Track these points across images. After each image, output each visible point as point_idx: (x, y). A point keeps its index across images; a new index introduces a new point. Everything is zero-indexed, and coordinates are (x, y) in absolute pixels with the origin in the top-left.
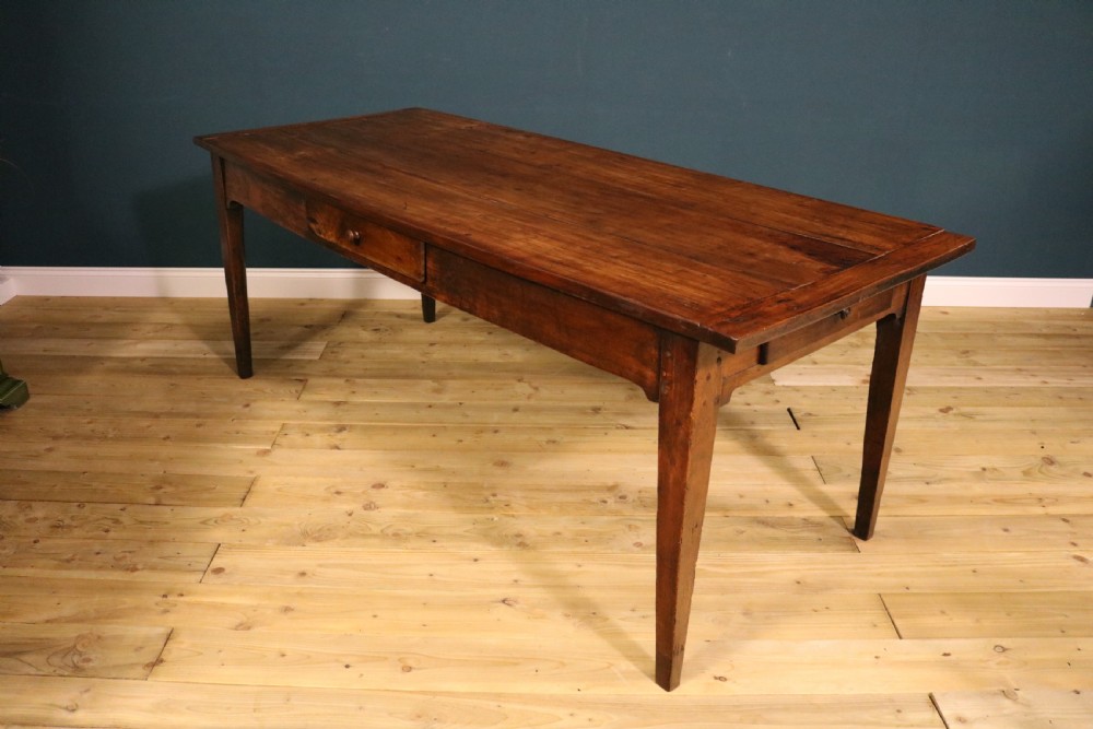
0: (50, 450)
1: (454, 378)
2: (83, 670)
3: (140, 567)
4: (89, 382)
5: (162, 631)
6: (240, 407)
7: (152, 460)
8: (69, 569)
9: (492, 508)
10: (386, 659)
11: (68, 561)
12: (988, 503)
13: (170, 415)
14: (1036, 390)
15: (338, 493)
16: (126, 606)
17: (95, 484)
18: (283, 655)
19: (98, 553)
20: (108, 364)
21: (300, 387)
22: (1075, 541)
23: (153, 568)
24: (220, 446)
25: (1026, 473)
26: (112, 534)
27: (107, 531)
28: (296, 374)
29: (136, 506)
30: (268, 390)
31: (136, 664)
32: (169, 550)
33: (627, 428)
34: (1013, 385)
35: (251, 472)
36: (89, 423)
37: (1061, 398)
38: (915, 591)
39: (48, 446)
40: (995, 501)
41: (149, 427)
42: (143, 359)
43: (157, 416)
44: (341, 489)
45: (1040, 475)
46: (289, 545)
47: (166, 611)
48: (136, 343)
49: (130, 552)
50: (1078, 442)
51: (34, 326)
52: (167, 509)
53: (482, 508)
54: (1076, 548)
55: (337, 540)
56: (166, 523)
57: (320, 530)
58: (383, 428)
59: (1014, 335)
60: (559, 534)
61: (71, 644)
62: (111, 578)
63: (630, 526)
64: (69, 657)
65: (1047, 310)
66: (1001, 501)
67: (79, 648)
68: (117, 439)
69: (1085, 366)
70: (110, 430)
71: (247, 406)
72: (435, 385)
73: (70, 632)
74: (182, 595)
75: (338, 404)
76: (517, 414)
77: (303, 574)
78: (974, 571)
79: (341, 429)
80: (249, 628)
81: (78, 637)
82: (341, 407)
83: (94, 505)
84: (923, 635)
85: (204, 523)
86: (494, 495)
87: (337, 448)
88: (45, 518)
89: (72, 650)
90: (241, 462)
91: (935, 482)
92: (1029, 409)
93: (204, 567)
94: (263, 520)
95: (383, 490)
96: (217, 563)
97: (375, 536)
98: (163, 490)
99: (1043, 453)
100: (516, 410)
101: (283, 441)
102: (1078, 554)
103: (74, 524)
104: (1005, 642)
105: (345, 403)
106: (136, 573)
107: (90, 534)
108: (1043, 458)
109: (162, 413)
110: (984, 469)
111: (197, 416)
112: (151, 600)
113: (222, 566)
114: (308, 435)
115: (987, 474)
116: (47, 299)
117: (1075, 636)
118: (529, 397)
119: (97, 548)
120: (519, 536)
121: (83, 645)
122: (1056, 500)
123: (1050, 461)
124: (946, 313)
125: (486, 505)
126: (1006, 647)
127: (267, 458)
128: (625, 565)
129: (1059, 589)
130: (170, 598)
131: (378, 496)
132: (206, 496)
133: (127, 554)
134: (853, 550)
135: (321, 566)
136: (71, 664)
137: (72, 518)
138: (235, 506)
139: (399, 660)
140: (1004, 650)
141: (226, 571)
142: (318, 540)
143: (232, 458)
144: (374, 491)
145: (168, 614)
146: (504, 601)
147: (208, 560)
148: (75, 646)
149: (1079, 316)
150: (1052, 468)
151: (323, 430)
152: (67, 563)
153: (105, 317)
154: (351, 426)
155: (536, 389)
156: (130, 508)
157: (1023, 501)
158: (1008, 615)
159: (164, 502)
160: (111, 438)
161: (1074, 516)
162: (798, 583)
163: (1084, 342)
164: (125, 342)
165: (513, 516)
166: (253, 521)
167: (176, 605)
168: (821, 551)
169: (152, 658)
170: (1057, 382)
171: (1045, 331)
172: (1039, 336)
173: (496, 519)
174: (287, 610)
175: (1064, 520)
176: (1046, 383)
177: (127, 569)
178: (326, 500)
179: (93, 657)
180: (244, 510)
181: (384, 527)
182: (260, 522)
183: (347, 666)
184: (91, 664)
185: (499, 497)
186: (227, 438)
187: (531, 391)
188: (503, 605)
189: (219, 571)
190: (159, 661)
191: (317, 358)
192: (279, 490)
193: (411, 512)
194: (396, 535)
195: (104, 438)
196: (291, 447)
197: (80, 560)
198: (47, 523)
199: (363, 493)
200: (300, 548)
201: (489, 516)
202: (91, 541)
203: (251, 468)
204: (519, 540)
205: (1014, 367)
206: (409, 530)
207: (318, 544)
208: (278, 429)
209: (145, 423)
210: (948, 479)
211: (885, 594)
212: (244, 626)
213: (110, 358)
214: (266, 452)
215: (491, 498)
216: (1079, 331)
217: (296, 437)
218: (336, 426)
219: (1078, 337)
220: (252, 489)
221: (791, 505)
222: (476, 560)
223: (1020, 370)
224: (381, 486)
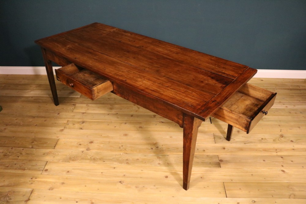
0: (5, 129)
1: (116, 104)
2: (9, 202)
3: (26, 169)
4: (17, 105)
5: (30, 190)
6: (57, 114)
7: (32, 133)
8: (7, 169)
9: (121, 150)
10: (87, 200)
11: (7, 167)
12: (261, 151)
13: (38, 117)
14: (284, 110)
15: (80, 145)
16: (22, 182)
17: (16, 141)
18: (61, 198)
19: (15, 164)
20: (23, 99)
21: (73, 107)
22: (283, 165)
23: (29, 169)
24: (50, 128)
25: (274, 140)
26: (20, 158)
27: (18, 157)
28: (73, 103)
29: (26, 149)
30: (65, 108)
31: (22, 201)
32: (34, 163)
33: (162, 122)
34: (277, 108)
35: (58, 137)
36: (16, 120)
37: (290, 113)
38: (234, 181)
39: (5, 128)
40: (263, 150)
41: (32, 121)
42: (32, 97)
43: (34, 117)
44: (81, 143)
45: (279, 141)
46: (65, 162)
47: (32, 183)
48: (31, 91)
49: (24, 164)
50: (292, 129)
51: (4, 85)
52: (34, 150)
53: (118, 150)
54: (282, 167)
55: (78, 161)
56: (34, 154)
57: (74, 157)
58: (95, 122)
59: (281, 89)
60: (138, 159)
61: (6, 194)
62: (18, 172)
63: (158, 157)
64: (6, 198)
65: (293, 79)
66: (265, 150)
67: (9, 195)
68: (23, 125)
69: (300, 101)
70: (21, 122)
71: (59, 114)
72: (111, 106)
73: (7, 189)
74: (36, 178)
75: (83, 113)
76: (132, 117)
77: (68, 172)
78: (252, 175)
79: (83, 122)
80: (53, 189)
81: (9, 191)
82: (84, 114)
83: (15, 148)
84: (233, 197)
85: (44, 154)
86: (122, 146)
87: (82, 129)
88: (2, 152)
89: (7, 196)
90: (55, 133)
91: (247, 143)
92: (280, 117)
93: (42, 169)
94: (59, 154)
95: (92, 144)
96: (46, 168)
97: (88, 159)
98: (34, 143)
99: (280, 133)
100: (132, 116)
101: (67, 126)
102: (283, 169)
103: (10, 154)
104: (255, 199)
105: (85, 113)
106: (25, 171)
107: (14, 158)
108: (280, 135)
109: (36, 117)
110: (262, 139)
111: (45, 117)
112: (28, 180)
113: (47, 169)
114: (74, 124)
115: (263, 140)
116: (7, 75)
117: (276, 198)
118: (136, 111)
119: (15, 162)
120: (127, 160)
121: (10, 194)
122: (281, 150)
123: (282, 136)
124: (262, 80)
125: (119, 149)
126: (255, 201)
127: (63, 132)
128: (155, 171)
129: (275, 182)
130: (34, 179)
131: (91, 146)
132: (45, 145)
133: (23, 165)
134: (219, 167)
135: (73, 169)
136: (6, 200)
137: (10, 152)
138: (52, 149)
139: (91, 200)
140: (255, 202)
141: (48, 171)
142: (73, 160)
143: (53, 133)
144: (90, 144)
145: (32, 184)
146: (120, 182)
147: (44, 167)
148: (7, 195)
149: (302, 82)
150: (282, 139)
151: (78, 122)
152: (7, 168)
153: (23, 82)
154: (86, 121)
155: (139, 108)
156: (25, 149)
157: (271, 150)
158: (258, 190)
159: (34, 147)
160: (22, 125)
161: (284, 156)
162: (202, 178)
163: (302, 91)
164: (28, 91)
165: (126, 153)
166: (57, 153)
167: (34, 182)
168: (209, 167)
169: (27, 199)
170: (290, 107)
171: (291, 88)
172: (288, 89)
173: (122, 154)
174: (63, 183)
175: (282, 157)
176: (287, 107)
177: (23, 170)
178: (77, 147)
179: (12, 198)
180: (55, 150)
181: (91, 156)
182: (58, 154)
183: (77, 202)
184: (11, 200)
185: (123, 147)
186: (53, 125)
187: (137, 109)
188: (120, 183)
189: (46, 170)
190: (29, 200)
191: (79, 97)
192: (65, 143)
193: (99, 151)
194: (94, 159)
195: (19, 125)
196: (69, 128)
197: (11, 166)
198: (3, 154)
199: (87, 144)
200: (68, 163)
201: (120, 153)
202: (14, 160)
203: (58, 136)
204: (127, 161)
205: (279, 101)
206: (98, 157)
207: (73, 162)
208: (66, 122)
209: (31, 120)
210: (251, 142)
211: (225, 182)
212: (51, 189)
213: (23, 97)
214: (62, 130)
215: (121, 147)
216: (301, 88)
217: (71, 125)
218: (82, 121)
219: (300, 90)
220: (58, 143)
221: (204, 151)
222: (114, 168)
223: (280, 102)
224: (91, 142)
